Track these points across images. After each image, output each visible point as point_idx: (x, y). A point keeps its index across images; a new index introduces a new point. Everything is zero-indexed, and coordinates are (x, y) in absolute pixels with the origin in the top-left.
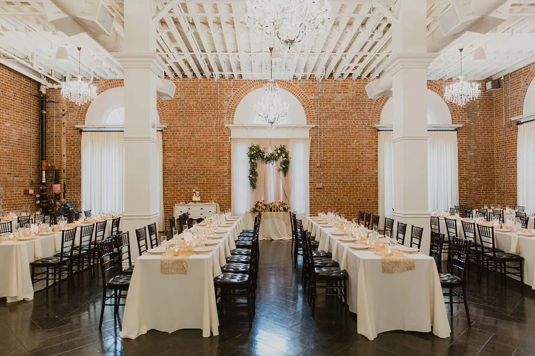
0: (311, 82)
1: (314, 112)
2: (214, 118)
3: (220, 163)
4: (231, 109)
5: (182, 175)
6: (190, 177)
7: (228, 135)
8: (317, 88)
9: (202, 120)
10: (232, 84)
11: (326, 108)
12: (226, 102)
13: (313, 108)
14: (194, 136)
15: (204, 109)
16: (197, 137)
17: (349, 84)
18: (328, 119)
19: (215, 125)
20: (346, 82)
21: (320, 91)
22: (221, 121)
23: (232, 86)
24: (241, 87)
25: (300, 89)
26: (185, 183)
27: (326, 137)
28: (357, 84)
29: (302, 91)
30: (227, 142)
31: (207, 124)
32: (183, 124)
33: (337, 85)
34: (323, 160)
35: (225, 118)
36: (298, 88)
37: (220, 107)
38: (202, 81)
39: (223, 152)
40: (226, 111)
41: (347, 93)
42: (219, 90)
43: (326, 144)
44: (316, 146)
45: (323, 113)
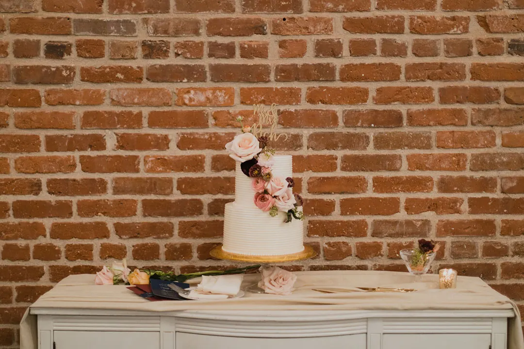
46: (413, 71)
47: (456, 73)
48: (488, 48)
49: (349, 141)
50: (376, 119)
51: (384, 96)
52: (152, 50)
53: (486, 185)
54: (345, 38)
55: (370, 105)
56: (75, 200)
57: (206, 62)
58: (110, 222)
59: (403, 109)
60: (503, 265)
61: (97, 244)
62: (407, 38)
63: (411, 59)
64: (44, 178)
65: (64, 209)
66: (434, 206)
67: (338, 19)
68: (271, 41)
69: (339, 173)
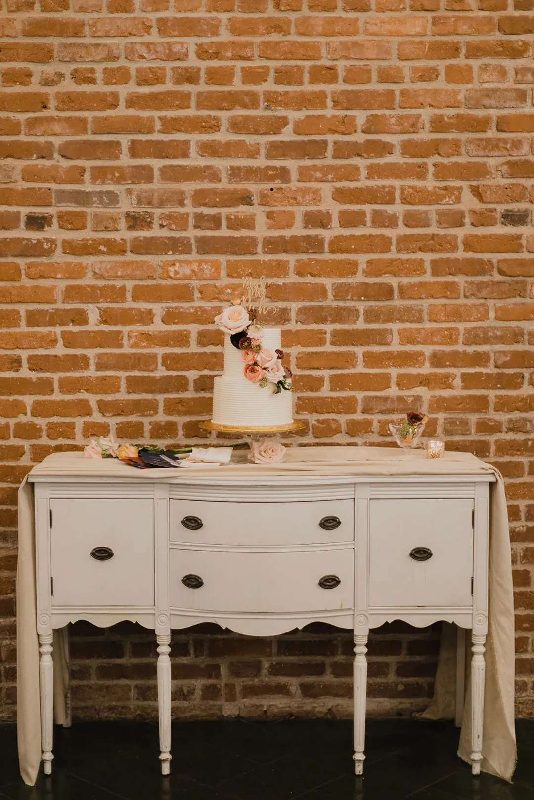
26: (123, 234)
46: (404, 243)
47: (449, 244)
48: (482, 219)
49: (339, 315)
50: (365, 292)
51: (374, 269)
52: (135, 221)
53: (480, 359)
54: (334, 208)
55: (360, 278)
56: (56, 376)
57: (192, 233)
58: (93, 399)
59: (394, 281)
60: (497, 441)
61: (79, 422)
62: (397, 209)
63: (402, 230)
64: (24, 354)
65: (45, 386)
66: (426, 381)
67: (327, 189)
68: (258, 211)
69: (328, 348)
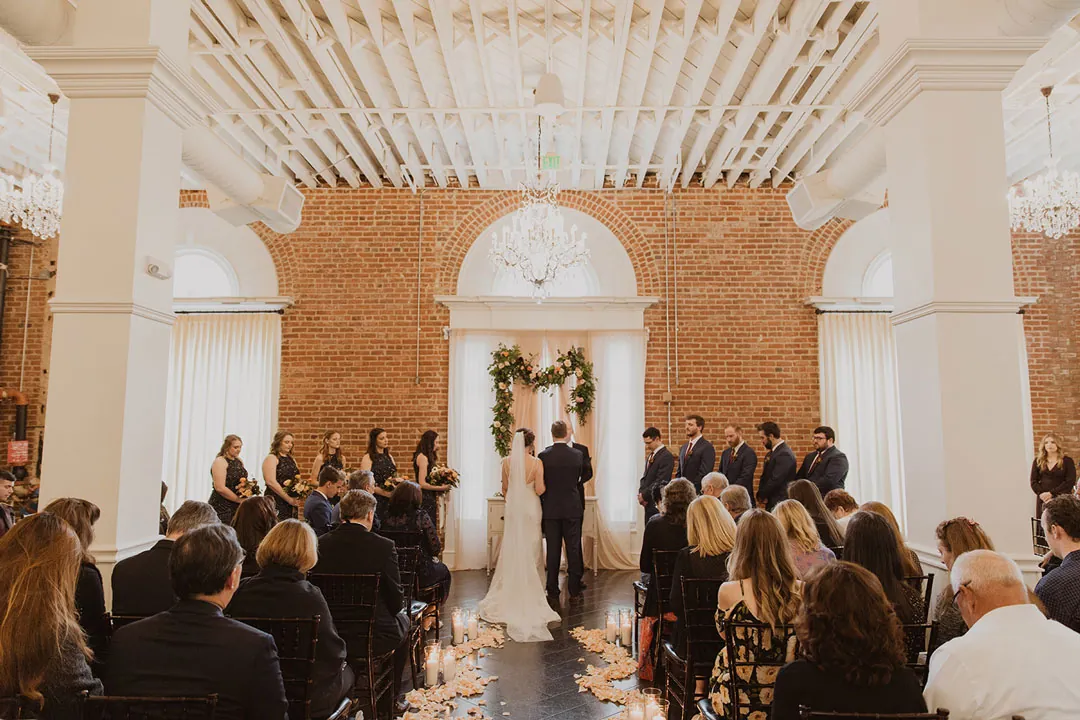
0: (648, 194)
1: (656, 266)
2: (408, 280)
3: (421, 391)
4: (452, 258)
5: (328, 420)
6: (346, 426)
7: (443, 321)
8: (662, 209)
9: (380, 286)
10: (454, 199)
11: (686, 257)
12: (439, 244)
13: (653, 256)
14: (360, 324)
15: (387, 260)
16: (366, 328)
17: (741, 198)
18: (690, 285)
19: (411, 298)
20: (733, 194)
21: (669, 216)
22: (426, 289)
23: (454, 204)
24: (476, 207)
25: (622, 212)
27: (687, 329)
28: (763, 198)
29: (625, 216)
30: (441, 339)
31: (393, 296)
32: (336, 297)
33: (712, 200)
34: (679, 386)
35: (437, 281)
36: (617, 208)
37: (424, 255)
38: (383, 194)
39: (430, 364)
40: (438, 264)
41: (737, 219)
42: (423, 214)
43: (687, 345)
44: (662, 351)
45: (678, 268)
